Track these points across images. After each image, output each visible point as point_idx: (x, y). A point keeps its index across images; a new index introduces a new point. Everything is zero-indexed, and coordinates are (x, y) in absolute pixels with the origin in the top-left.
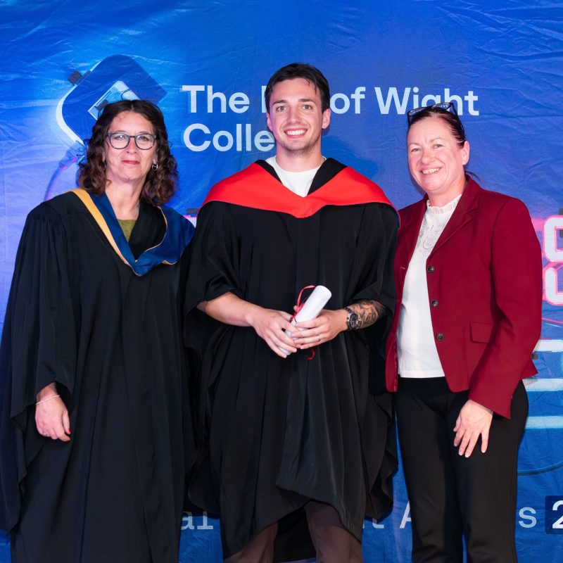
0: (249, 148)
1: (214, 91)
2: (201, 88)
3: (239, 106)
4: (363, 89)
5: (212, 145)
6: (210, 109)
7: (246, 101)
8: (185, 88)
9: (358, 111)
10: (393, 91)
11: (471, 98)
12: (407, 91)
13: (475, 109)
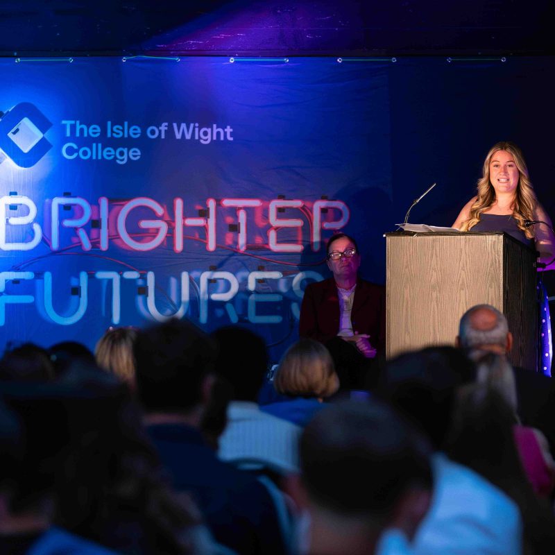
0: (100, 158)
1: (80, 124)
2: (73, 122)
3: (95, 133)
4: (166, 124)
5: (78, 155)
6: (78, 134)
7: (99, 130)
8: (64, 122)
9: (163, 137)
10: (183, 126)
11: (229, 130)
12: (192, 125)
13: (231, 136)
